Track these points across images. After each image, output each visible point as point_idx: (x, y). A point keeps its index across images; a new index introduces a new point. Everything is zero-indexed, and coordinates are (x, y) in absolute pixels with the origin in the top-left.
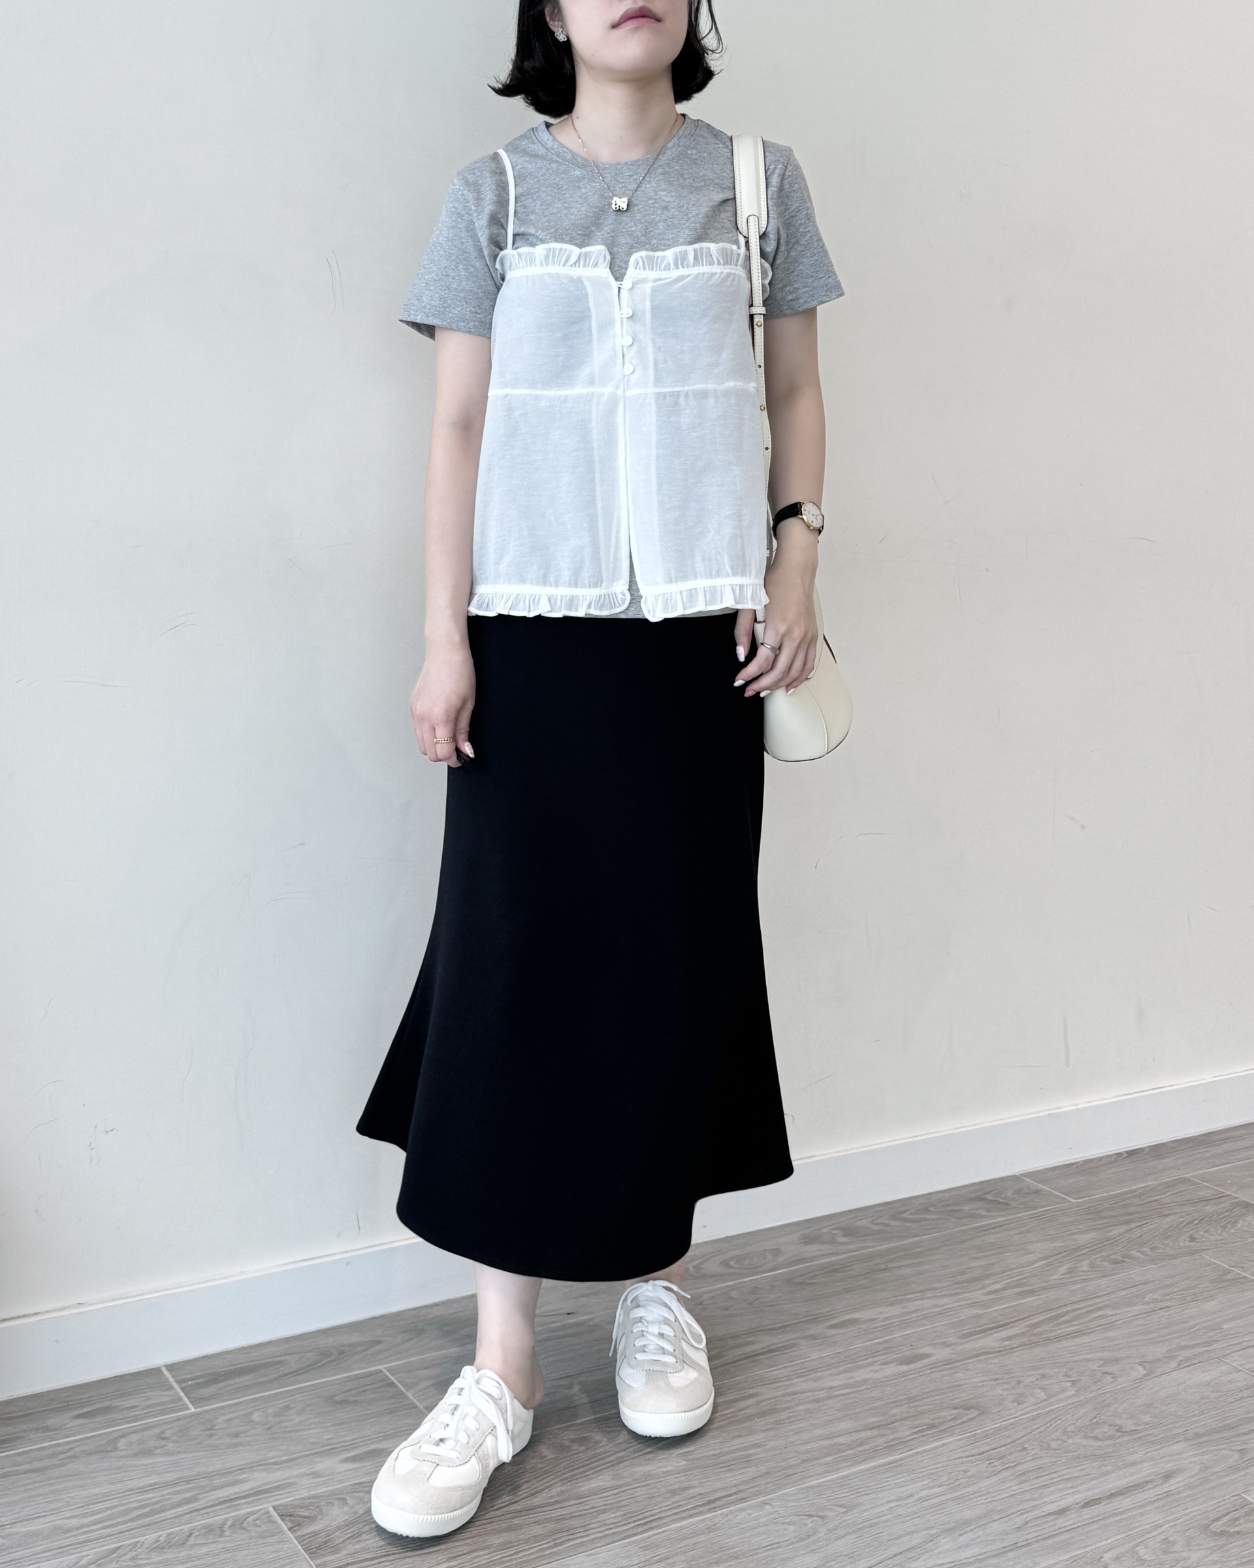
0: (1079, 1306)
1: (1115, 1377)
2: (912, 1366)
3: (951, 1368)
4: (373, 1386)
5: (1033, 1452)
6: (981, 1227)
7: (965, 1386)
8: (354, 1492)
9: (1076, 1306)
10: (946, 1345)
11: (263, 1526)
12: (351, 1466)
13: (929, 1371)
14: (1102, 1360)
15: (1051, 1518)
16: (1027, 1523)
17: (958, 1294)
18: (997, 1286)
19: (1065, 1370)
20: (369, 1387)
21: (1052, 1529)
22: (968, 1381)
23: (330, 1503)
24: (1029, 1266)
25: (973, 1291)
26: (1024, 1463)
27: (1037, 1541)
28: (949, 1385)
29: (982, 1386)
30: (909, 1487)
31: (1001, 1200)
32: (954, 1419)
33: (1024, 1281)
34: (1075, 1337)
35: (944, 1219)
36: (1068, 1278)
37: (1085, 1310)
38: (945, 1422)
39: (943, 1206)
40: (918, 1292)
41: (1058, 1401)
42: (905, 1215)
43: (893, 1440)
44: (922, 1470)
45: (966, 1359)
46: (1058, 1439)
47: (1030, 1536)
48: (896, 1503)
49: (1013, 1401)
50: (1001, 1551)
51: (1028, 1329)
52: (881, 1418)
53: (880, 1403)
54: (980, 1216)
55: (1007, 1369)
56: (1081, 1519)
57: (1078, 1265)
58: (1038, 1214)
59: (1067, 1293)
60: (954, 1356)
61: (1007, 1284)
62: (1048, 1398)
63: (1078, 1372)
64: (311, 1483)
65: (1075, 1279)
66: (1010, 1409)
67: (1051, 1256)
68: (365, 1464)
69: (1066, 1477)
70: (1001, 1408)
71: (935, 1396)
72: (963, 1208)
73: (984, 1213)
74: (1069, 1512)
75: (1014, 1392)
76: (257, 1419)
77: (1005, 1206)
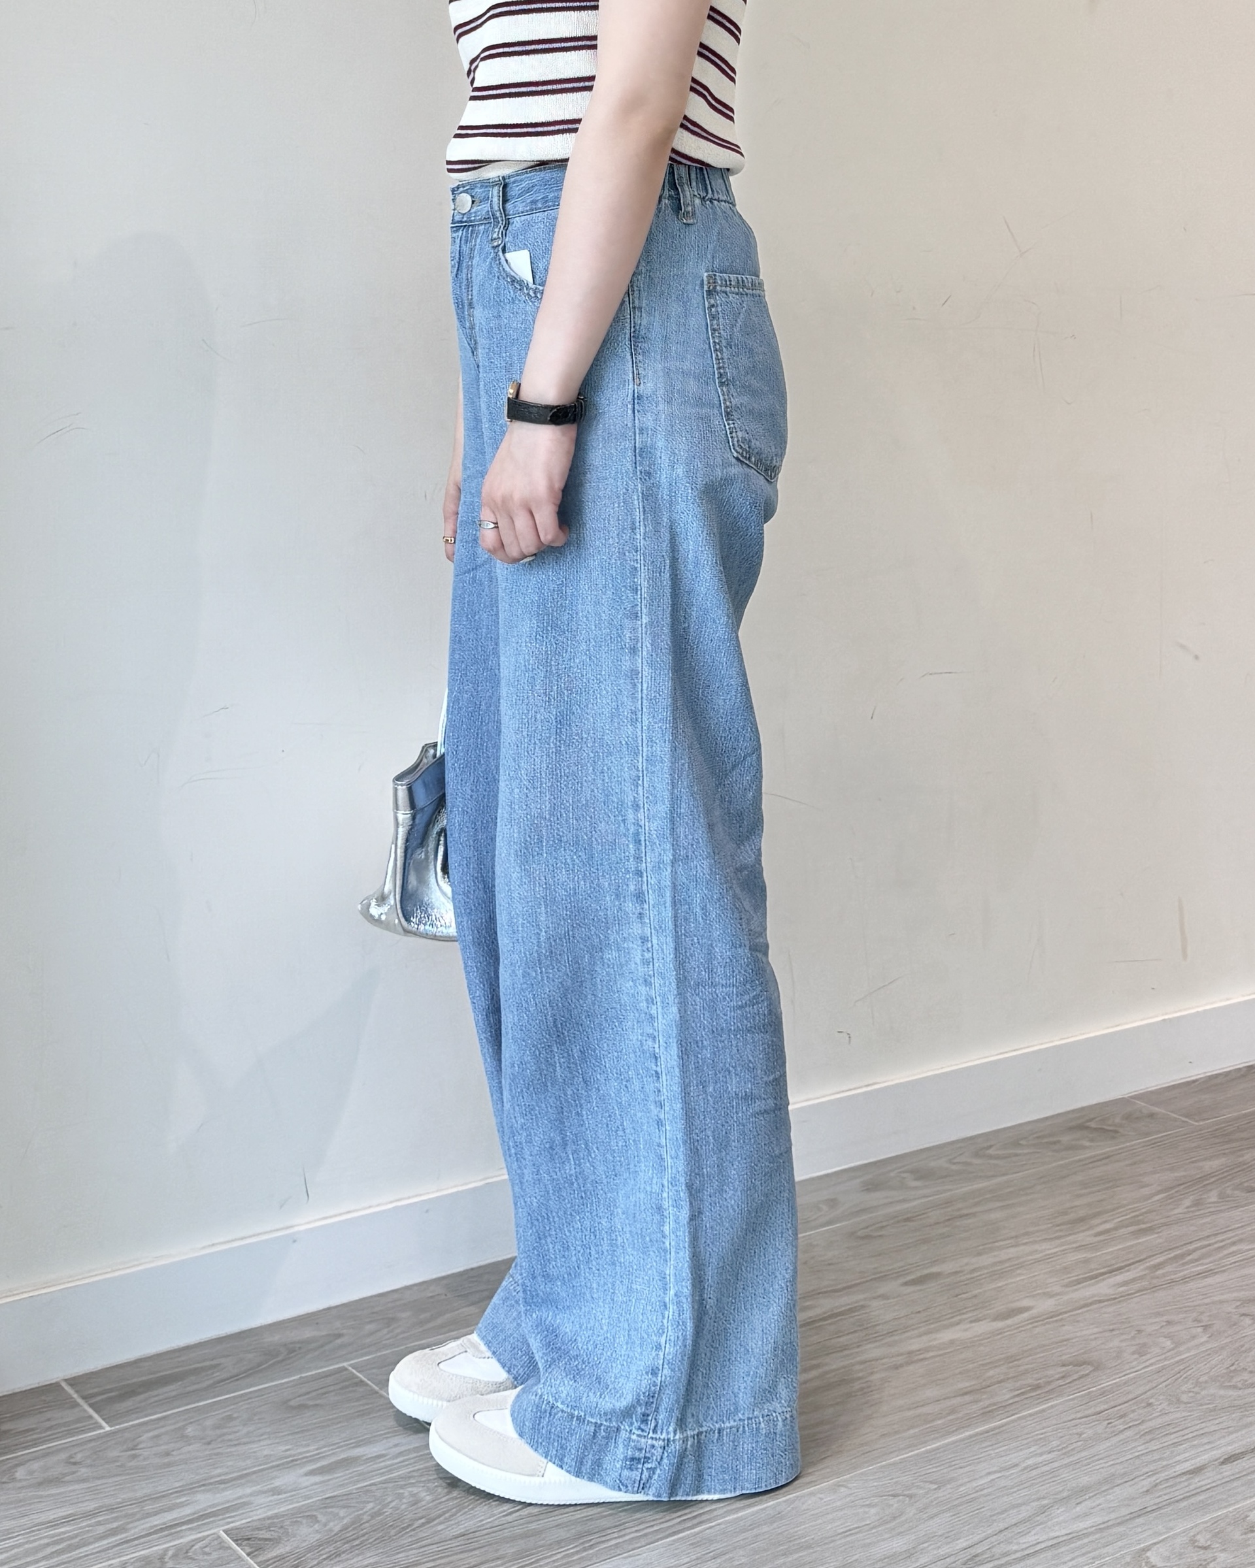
0: (1211, 1242)
2: (1009, 1322)
3: (1056, 1321)
4: (337, 1387)
5: (1160, 1408)
6: (1085, 1159)
7: (1074, 1341)
8: (325, 1507)
9: (1204, 1243)
10: (1050, 1295)
11: (214, 1553)
12: (318, 1479)
13: (1030, 1326)
14: (1240, 1300)
16: (1156, 1485)
17: (1060, 1237)
18: (1108, 1226)
19: (1194, 1315)
20: (332, 1388)
21: (1187, 1489)
22: (1078, 1334)
23: (297, 1522)
24: (1146, 1200)
25: (1079, 1232)
26: (1151, 1420)
27: (1169, 1504)
28: (1056, 1340)
29: (1095, 1339)
30: (1010, 1455)
31: (1108, 1128)
32: (1063, 1377)
33: (1141, 1218)
34: (1206, 1277)
35: (1038, 1152)
36: (1193, 1212)
37: (1216, 1246)
38: (1052, 1381)
39: (1038, 1137)
40: (1012, 1238)
41: (1188, 1350)
42: (991, 1152)
43: (990, 1405)
44: (1029, 1435)
45: (1075, 1310)
46: (1190, 1392)
47: (1160, 1499)
48: (1000, 1474)
49: (1133, 1353)
50: (1128, 1517)
51: (1147, 1272)
52: (977, 1382)
53: (971, 1366)
54: (1085, 1148)
55: (1125, 1317)
56: (1219, 1477)
57: (1205, 1196)
58: (1153, 1142)
59: (1192, 1228)
60: (1060, 1307)
61: (1121, 1221)
62: (1176, 1347)
63: (1210, 1316)
64: (270, 1501)
65: (1202, 1212)
66: (1128, 1363)
67: (1172, 1188)
68: (336, 1475)
69: (1202, 1432)
70: (1119, 1361)
71: (1038, 1353)
72: (1061, 1139)
73: (1088, 1144)
74: (1206, 1470)
75: (1133, 1343)
76: (191, 1434)
77: (1113, 1134)
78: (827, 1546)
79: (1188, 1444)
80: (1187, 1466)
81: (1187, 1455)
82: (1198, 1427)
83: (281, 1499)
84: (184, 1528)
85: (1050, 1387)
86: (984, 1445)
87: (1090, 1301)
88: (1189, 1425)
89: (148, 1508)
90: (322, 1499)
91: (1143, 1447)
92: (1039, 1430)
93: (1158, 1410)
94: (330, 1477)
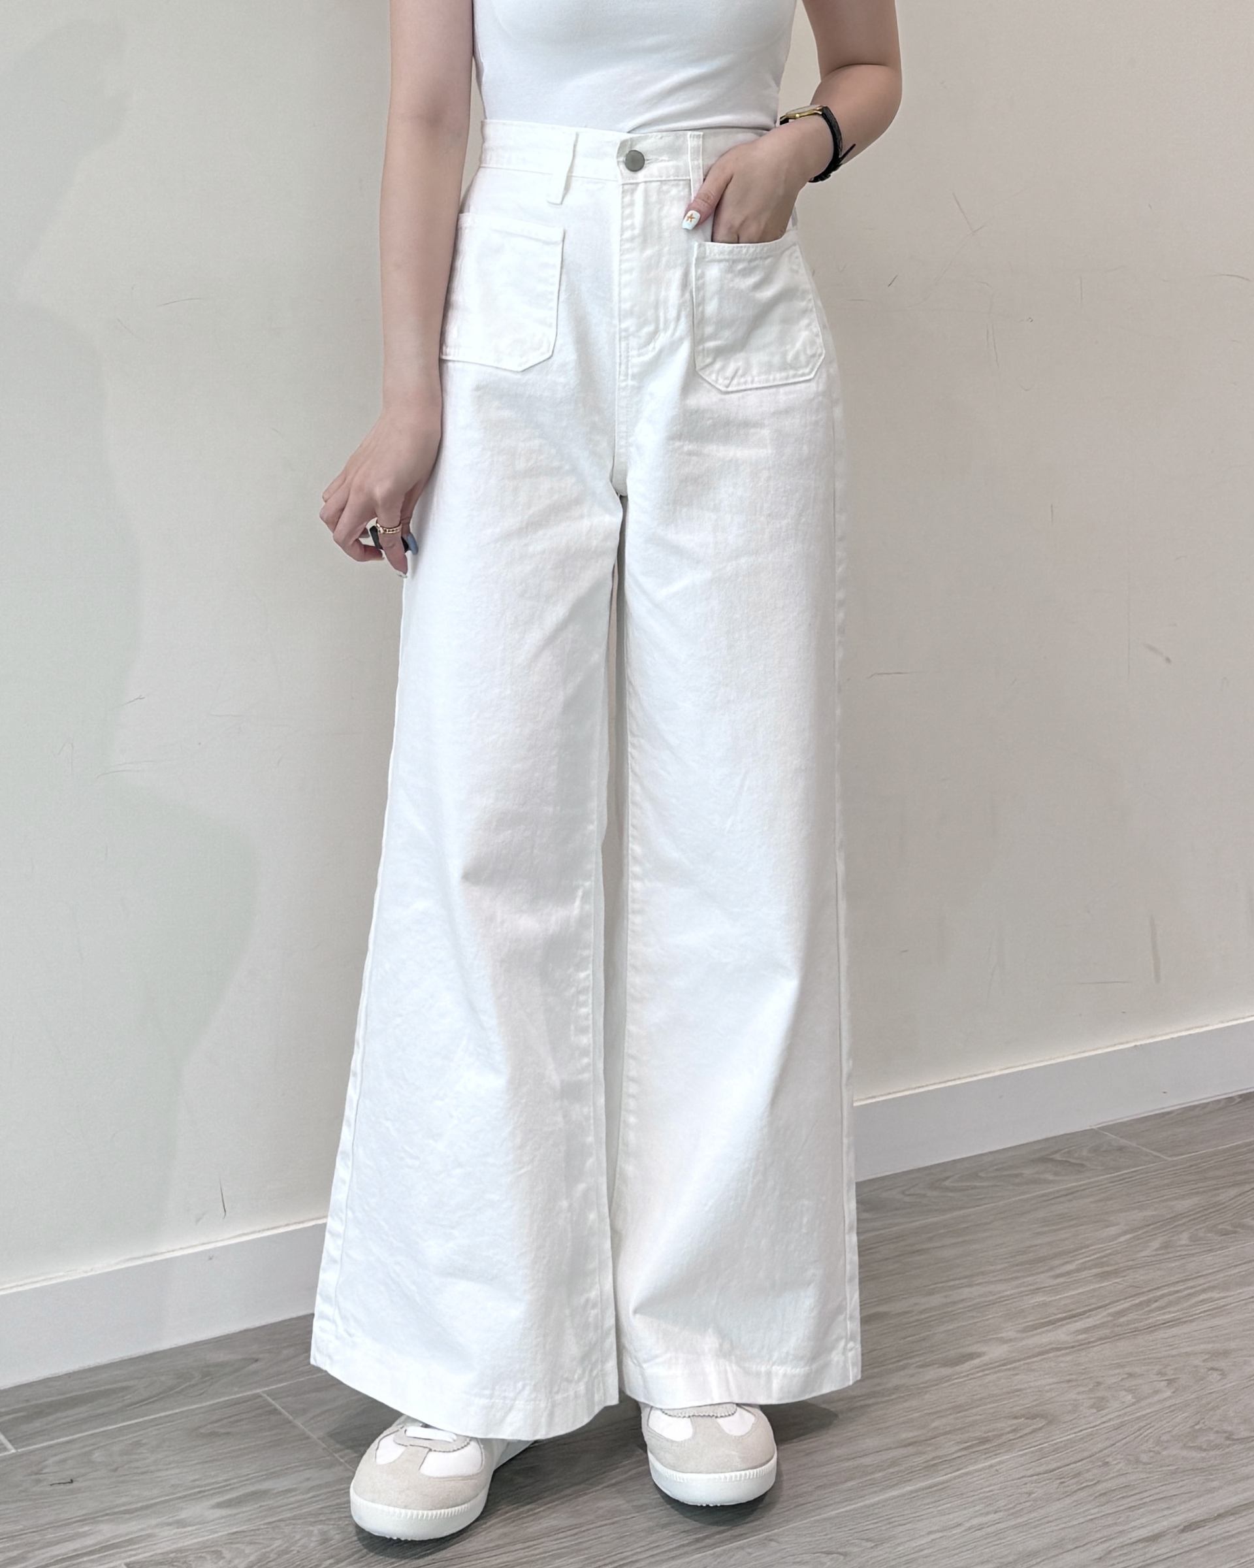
0: (1179, 1288)
1: (1223, 1374)
2: (957, 1368)
3: (1010, 1369)
4: (250, 1414)
5: (1118, 1467)
6: (1048, 1194)
7: (1027, 1391)
8: (232, 1543)
9: (1172, 1289)
10: (1004, 1341)
12: (225, 1512)
13: (981, 1374)
14: (1208, 1353)
15: (1141, 1545)
16: (1110, 1552)
17: (1018, 1278)
18: (1068, 1267)
19: (1157, 1368)
20: (244, 1416)
21: (1142, 1558)
22: (1032, 1385)
23: (200, 1557)
24: (1111, 1241)
25: (1038, 1273)
26: (1107, 1480)
28: (1006, 1390)
29: (1051, 1390)
30: (955, 1514)
31: (1074, 1161)
32: (1013, 1431)
33: (1104, 1260)
34: (1172, 1326)
35: (999, 1186)
36: (1162, 1255)
37: (1186, 1292)
38: (1002, 1435)
39: (997, 1170)
40: (966, 1277)
41: (1151, 1405)
42: (947, 1183)
43: (934, 1459)
44: (972, 1494)
45: (1029, 1357)
46: (1149, 1451)
48: (941, 1534)
49: (1091, 1407)
51: (1110, 1318)
52: (920, 1432)
53: (916, 1415)
54: (1047, 1181)
55: (1083, 1367)
56: (1179, 1545)
57: (1175, 1239)
58: (1121, 1178)
59: (1159, 1273)
60: (1014, 1355)
61: (1082, 1263)
62: (1138, 1402)
63: (1174, 1369)
64: (176, 1534)
65: (1170, 1255)
66: (1085, 1417)
67: (1140, 1228)
68: (244, 1509)
69: (1161, 1496)
70: (1076, 1415)
71: (988, 1403)
72: (1024, 1172)
73: (1050, 1177)
74: (1164, 1538)
75: (1092, 1396)
76: (99, 1460)
77: (1079, 1167)
79: (1146, 1508)
80: (1143, 1532)
81: (1144, 1520)
82: (1157, 1491)
83: (187, 1532)
84: (85, 1559)
85: (1000, 1441)
86: (926, 1501)
87: (1048, 1348)
88: (1148, 1488)
89: (50, 1536)
90: (229, 1534)
91: (1096, 1510)
92: (986, 1487)
93: (1115, 1470)
94: (239, 1510)
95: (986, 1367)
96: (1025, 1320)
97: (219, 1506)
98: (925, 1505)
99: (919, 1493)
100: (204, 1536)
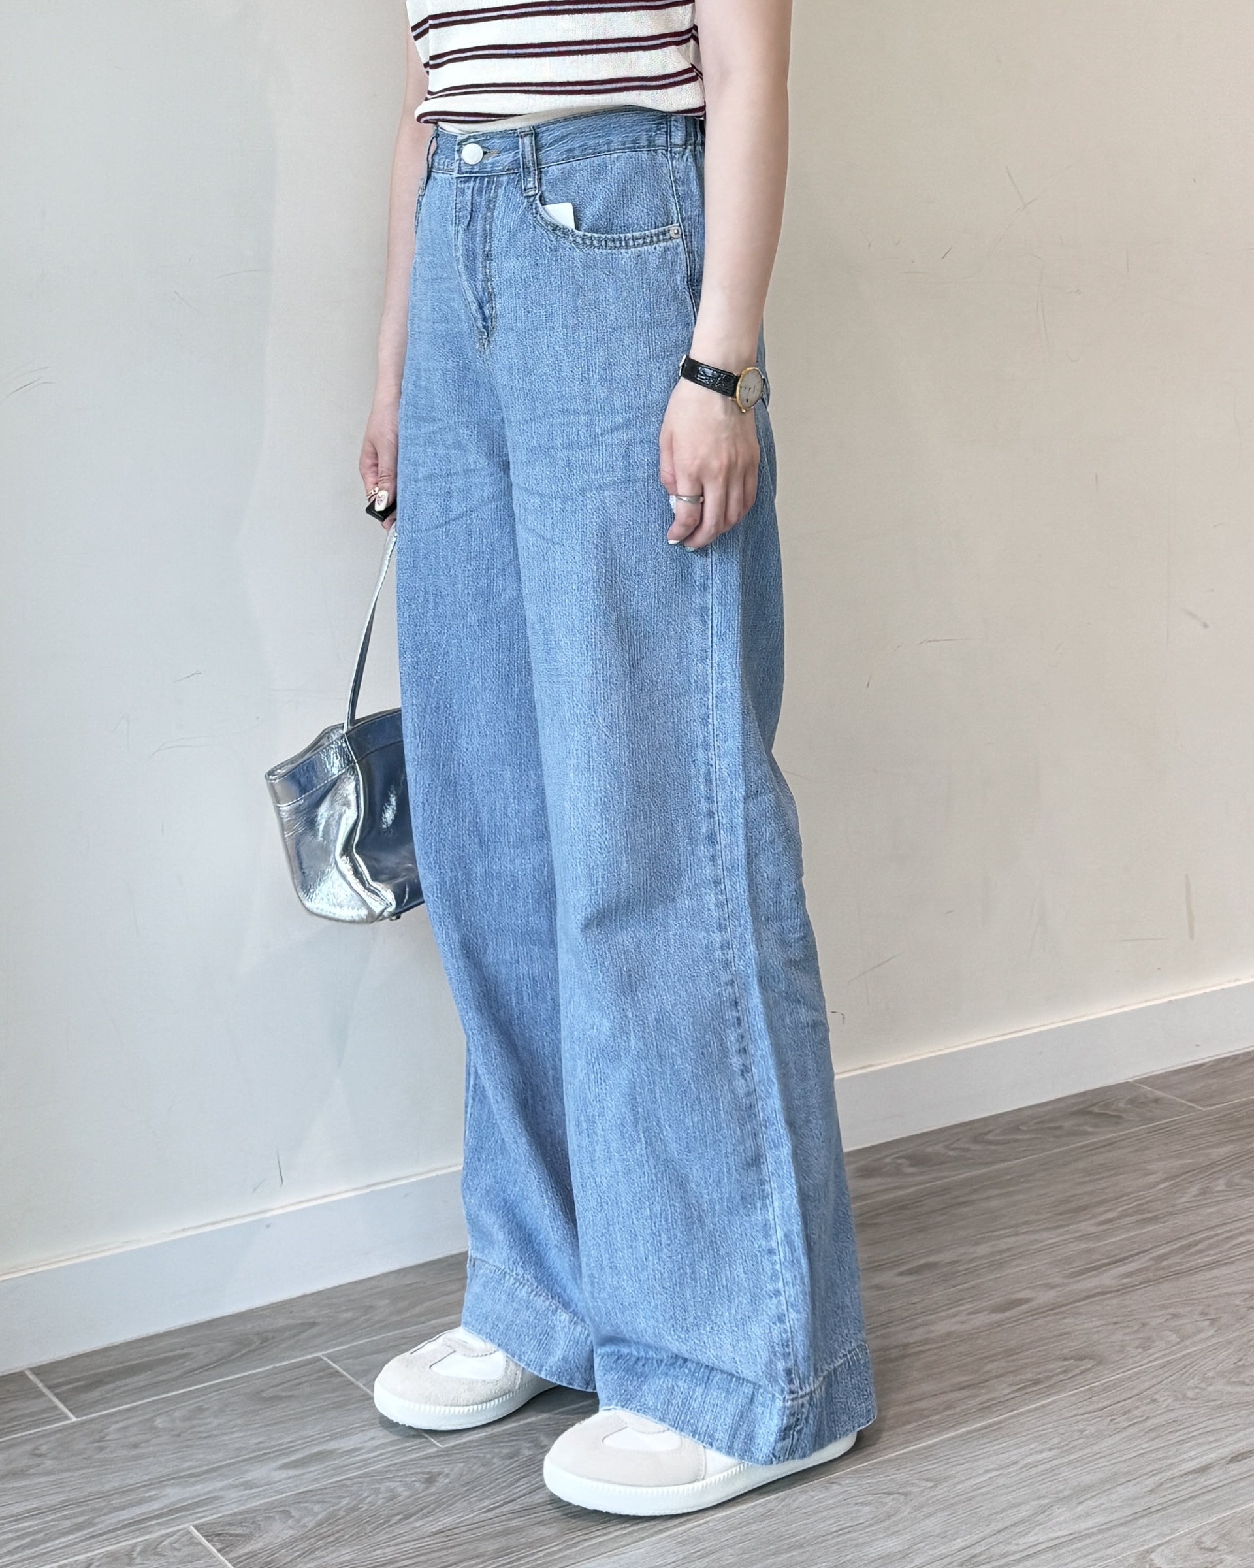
0: (1216, 1233)
2: (1007, 1314)
3: (1057, 1314)
4: (312, 1377)
5: (1165, 1404)
6: (1087, 1145)
7: (1077, 1333)
8: (299, 1503)
9: (1212, 1233)
10: (1050, 1286)
11: (184, 1549)
12: (292, 1472)
13: (1030, 1318)
14: (1247, 1293)
15: (1191, 1476)
16: (1161, 1484)
17: (1061, 1226)
18: (1110, 1215)
19: (1200, 1308)
20: (306, 1379)
21: (1192, 1489)
22: (1081, 1327)
23: (270, 1517)
24: (1150, 1188)
25: (1080, 1219)
26: (1155, 1416)
27: (1173, 1505)
28: (1056, 1333)
29: (1098, 1332)
31: (1112, 1113)
32: (1063, 1372)
33: (1145, 1207)
34: (1213, 1268)
35: (1040, 1138)
36: (1200, 1200)
37: (1223, 1236)
38: (1053, 1376)
39: (1037, 1123)
41: (1194, 1344)
42: (988, 1137)
43: (987, 1401)
44: (1026, 1433)
45: (1075, 1301)
46: (1196, 1388)
47: (1165, 1499)
48: (995, 1473)
49: (1137, 1347)
50: (1130, 1517)
51: (1152, 1262)
52: (974, 1376)
53: (969, 1359)
54: (1086, 1133)
55: (1129, 1309)
56: (1227, 1476)
57: (1213, 1184)
58: (1158, 1128)
59: (1199, 1218)
60: (1061, 1300)
61: (1124, 1210)
62: (1182, 1341)
63: (1216, 1309)
64: (242, 1496)
66: (1131, 1357)
67: (1178, 1176)
68: (311, 1469)
69: (1208, 1429)
70: (1123, 1355)
71: (1038, 1346)
72: (1064, 1124)
73: (1090, 1129)
74: (1212, 1470)
75: (1138, 1336)
76: (161, 1426)
77: (1116, 1119)
78: (818, 1546)
79: (1194, 1442)
80: (1192, 1465)
81: (1193, 1453)
82: (1203, 1425)
83: (253, 1494)
84: (153, 1522)
85: (1052, 1382)
86: (982, 1442)
87: (1093, 1292)
88: (1194, 1422)
89: (116, 1502)
90: (296, 1494)
91: (1146, 1445)
92: (1039, 1427)
93: (1163, 1406)
94: (304, 1471)
95: (1034, 1312)
96: (1070, 1266)
97: (285, 1466)
98: (980, 1445)
99: (974, 1434)
100: (271, 1497)
